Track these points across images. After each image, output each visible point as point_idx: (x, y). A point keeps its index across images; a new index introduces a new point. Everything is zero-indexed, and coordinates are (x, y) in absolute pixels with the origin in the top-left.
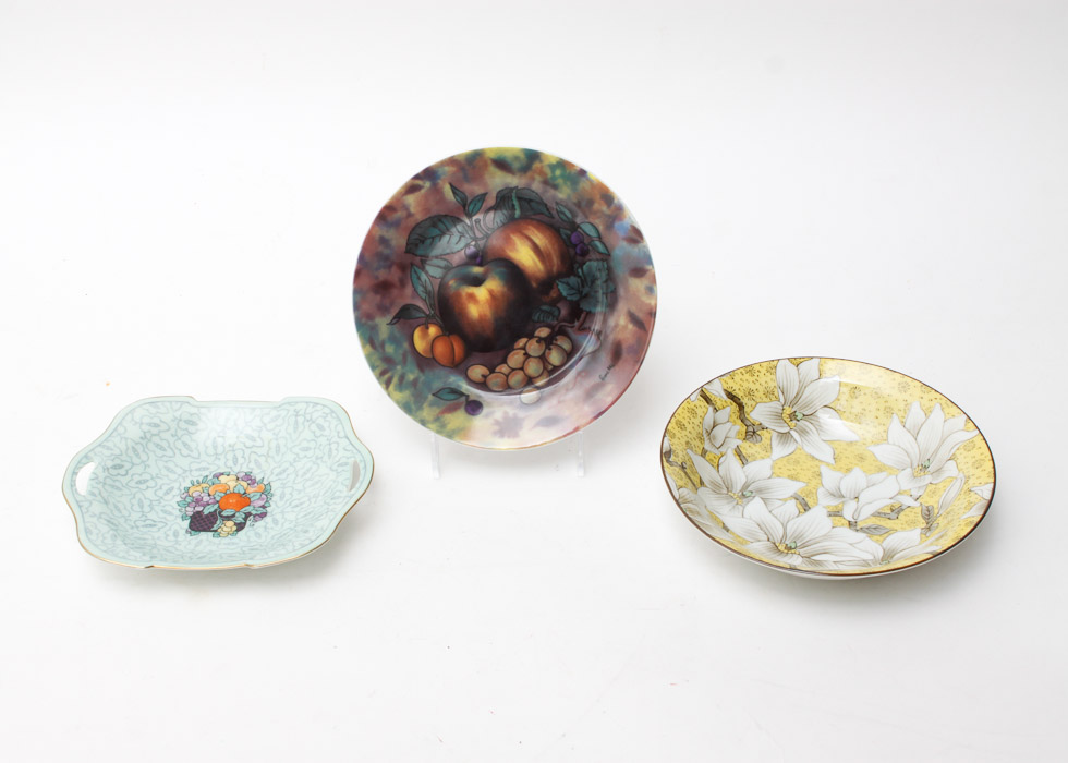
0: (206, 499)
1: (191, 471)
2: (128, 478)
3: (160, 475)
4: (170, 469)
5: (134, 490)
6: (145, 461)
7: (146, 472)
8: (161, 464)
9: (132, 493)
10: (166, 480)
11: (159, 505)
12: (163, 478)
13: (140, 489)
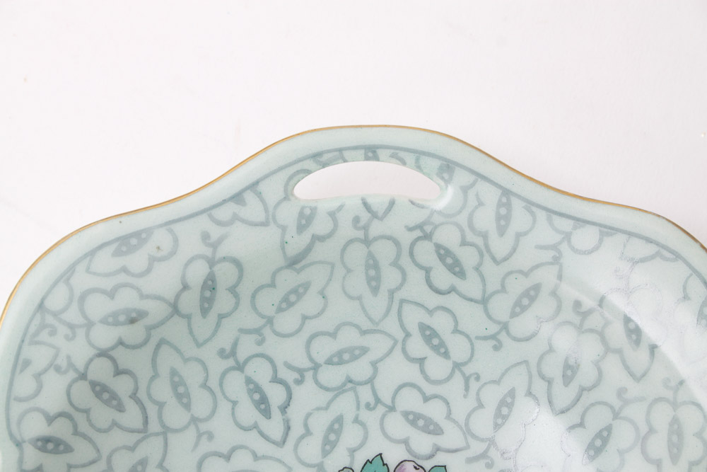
2: (433, 300)
3: (474, 385)
4: (505, 411)
5: (391, 325)
6: (508, 333)
7: (472, 344)
8: (517, 380)
9: (377, 324)
10: (461, 407)
11: (358, 408)
12: (465, 396)
13: (404, 341)
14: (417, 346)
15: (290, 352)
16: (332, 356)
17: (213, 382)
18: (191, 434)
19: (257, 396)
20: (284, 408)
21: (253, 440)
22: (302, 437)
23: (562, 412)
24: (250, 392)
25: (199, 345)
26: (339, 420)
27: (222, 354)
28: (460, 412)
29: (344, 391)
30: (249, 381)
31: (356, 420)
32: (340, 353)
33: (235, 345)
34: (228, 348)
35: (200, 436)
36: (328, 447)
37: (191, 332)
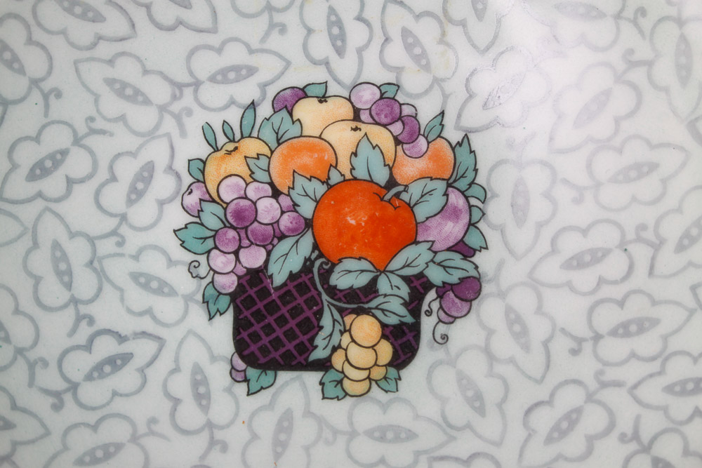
0: (268, 209)
1: (197, 84)
3: (100, 124)
4: (129, 92)
5: (28, 213)
6: (43, 79)
7: (53, 122)
8: (95, 74)
9: (26, 228)
10: (124, 140)
11: (122, 255)
12: (112, 135)
13: (47, 199)
14: (53, 185)
15: (56, 330)
16: (62, 281)
17: (92, 418)
18: (151, 443)
19: (107, 369)
20: (121, 338)
21: (157, 373)
22: (154, 318)
23: (133, 26)
24: (102, 376)
25: (47, 433)
26: (135, 277)
27: (58, 407)
28: (130, 142)
29: (103, 270)
30: (89, 377)
31: (136, 257)
32: (59, 274)
33: (47, 392)
34: (51, 400)
35: (152, 433)
36: (166, 290)
37: (32, 442)
